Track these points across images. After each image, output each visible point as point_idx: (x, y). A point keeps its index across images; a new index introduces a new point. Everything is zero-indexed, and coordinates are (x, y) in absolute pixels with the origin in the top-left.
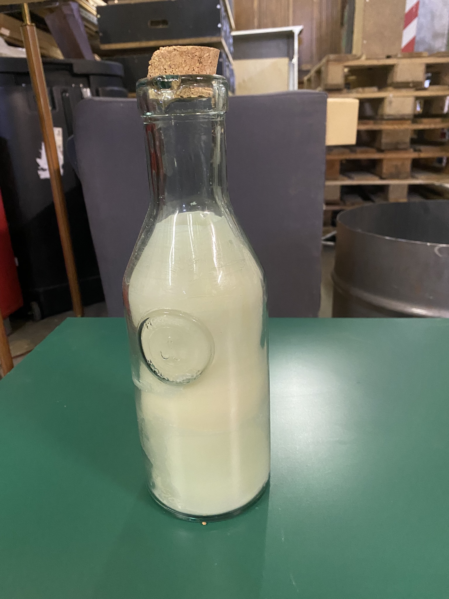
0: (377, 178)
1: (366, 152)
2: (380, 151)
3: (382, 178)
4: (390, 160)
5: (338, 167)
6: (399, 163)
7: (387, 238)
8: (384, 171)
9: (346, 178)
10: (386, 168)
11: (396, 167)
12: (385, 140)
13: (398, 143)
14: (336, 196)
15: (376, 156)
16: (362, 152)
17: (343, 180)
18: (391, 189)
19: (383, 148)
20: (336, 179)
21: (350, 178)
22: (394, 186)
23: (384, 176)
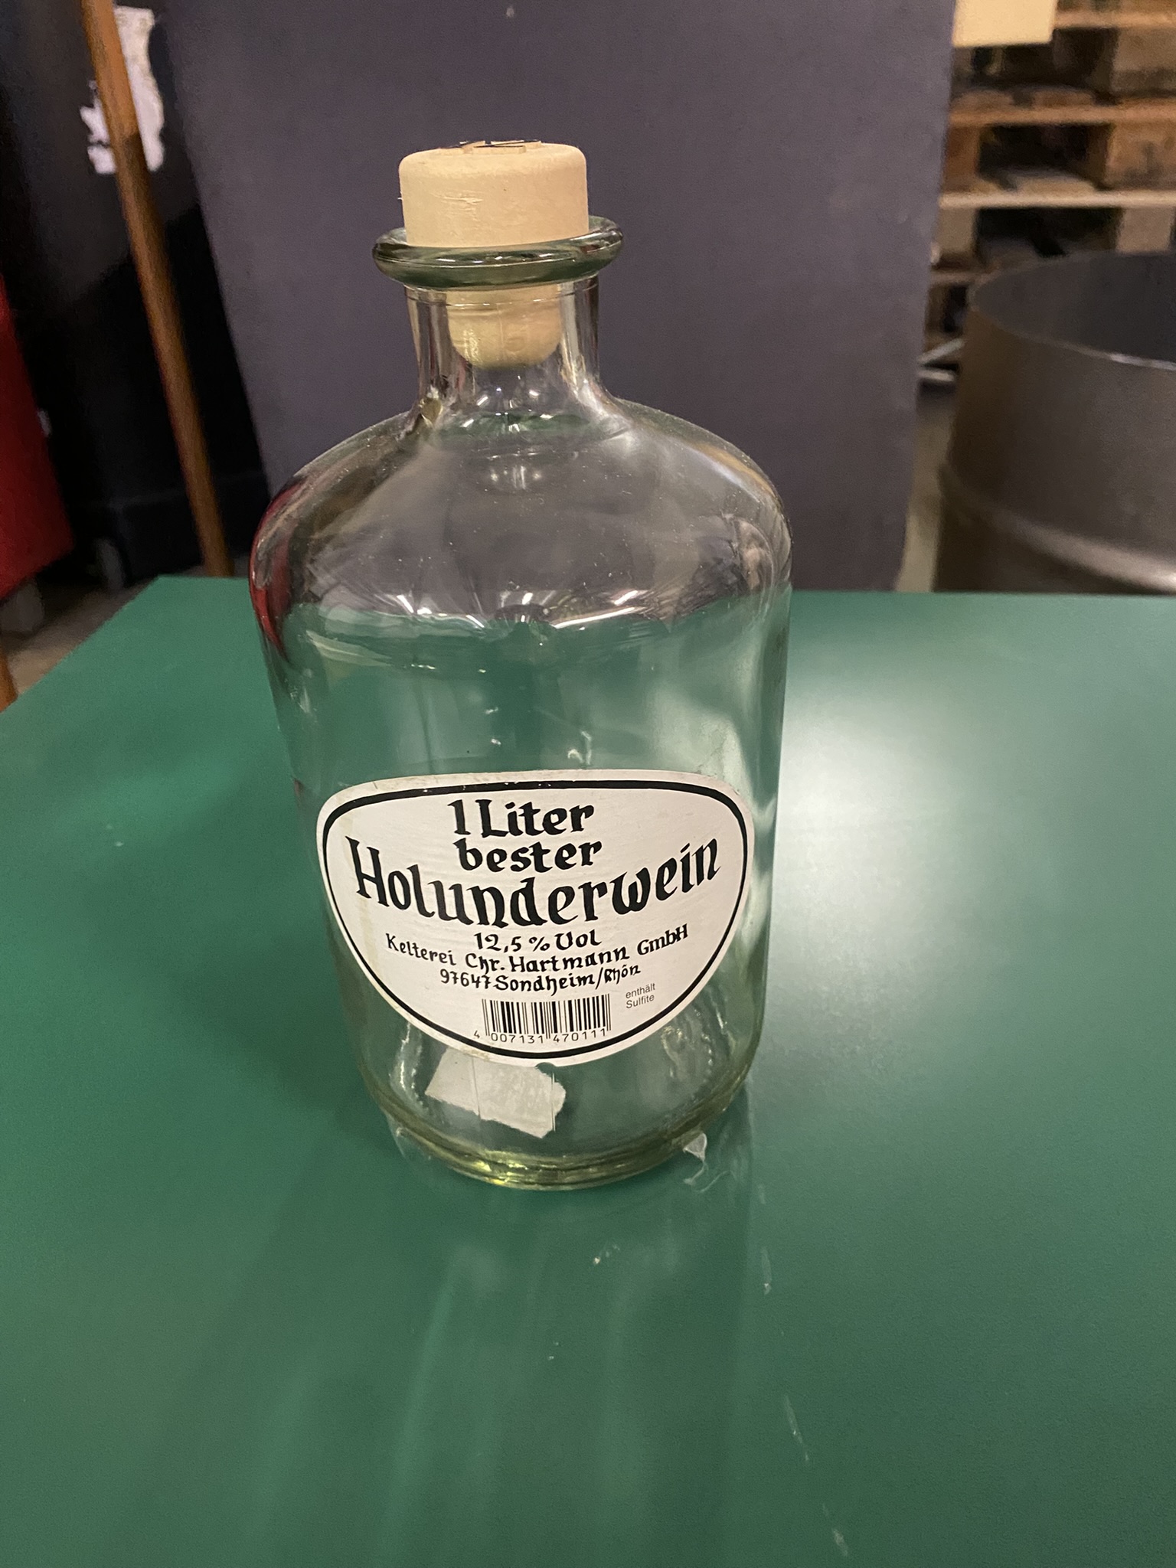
0: (1086, 185)
1: (1062, 103)
2: (1105, 98)
3: (1102, 187)
4: (1134, 126)
5: (971, 151)
6: (1157, 138)
7: (1119, 358)
8: (1112, 163)
9: (992, 186)
10: (1118, 154)
11: (1148, 150)
12: (1124, 62)
13: (1162, 73)
14: (962, 240)
15: (1092, 114)
16: (1048, 104)
17: (985, 191)
18: (1127, 219)
19: (1115, 88)
20: (963, 189)
21: (1007, 186)
22: (1137, 211)
23: (1108, 180)
